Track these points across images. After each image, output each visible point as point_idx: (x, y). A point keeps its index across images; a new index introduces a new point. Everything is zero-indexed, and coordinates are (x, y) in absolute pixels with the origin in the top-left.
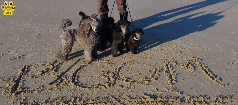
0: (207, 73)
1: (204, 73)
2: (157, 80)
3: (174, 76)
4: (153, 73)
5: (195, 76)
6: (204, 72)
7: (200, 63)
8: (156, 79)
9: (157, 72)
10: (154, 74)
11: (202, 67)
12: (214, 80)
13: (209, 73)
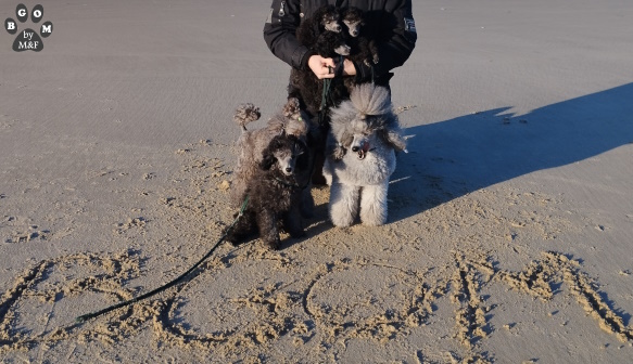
0: (595, 306)
1: (583, 305)
2: (424, 325)
3: (482, 313)
4: (414, 299)
5: (553, 313)
6: (585, 301)
7: (573, 273)
8: (421, 320)
9: (428, 295)
10: (416, 303)
11: (579, 283)
12: (619, 331)
13: (603, 305)
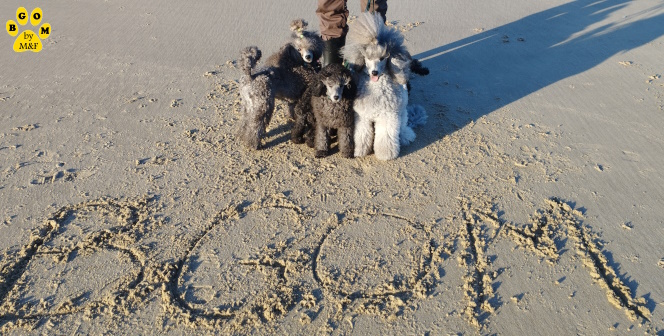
0: (601, 271)
1: (590, 269)
2: (431, 296)
3: (490, 280)
4: (422, 261)
5: (560, 281)
6: (591, 265)
7: (577, 227)
8: (430, 289)
9: (436, 254)
10: (424, 266)
11: (584, 240)
12: (627, 305)
13: (610, 270)
